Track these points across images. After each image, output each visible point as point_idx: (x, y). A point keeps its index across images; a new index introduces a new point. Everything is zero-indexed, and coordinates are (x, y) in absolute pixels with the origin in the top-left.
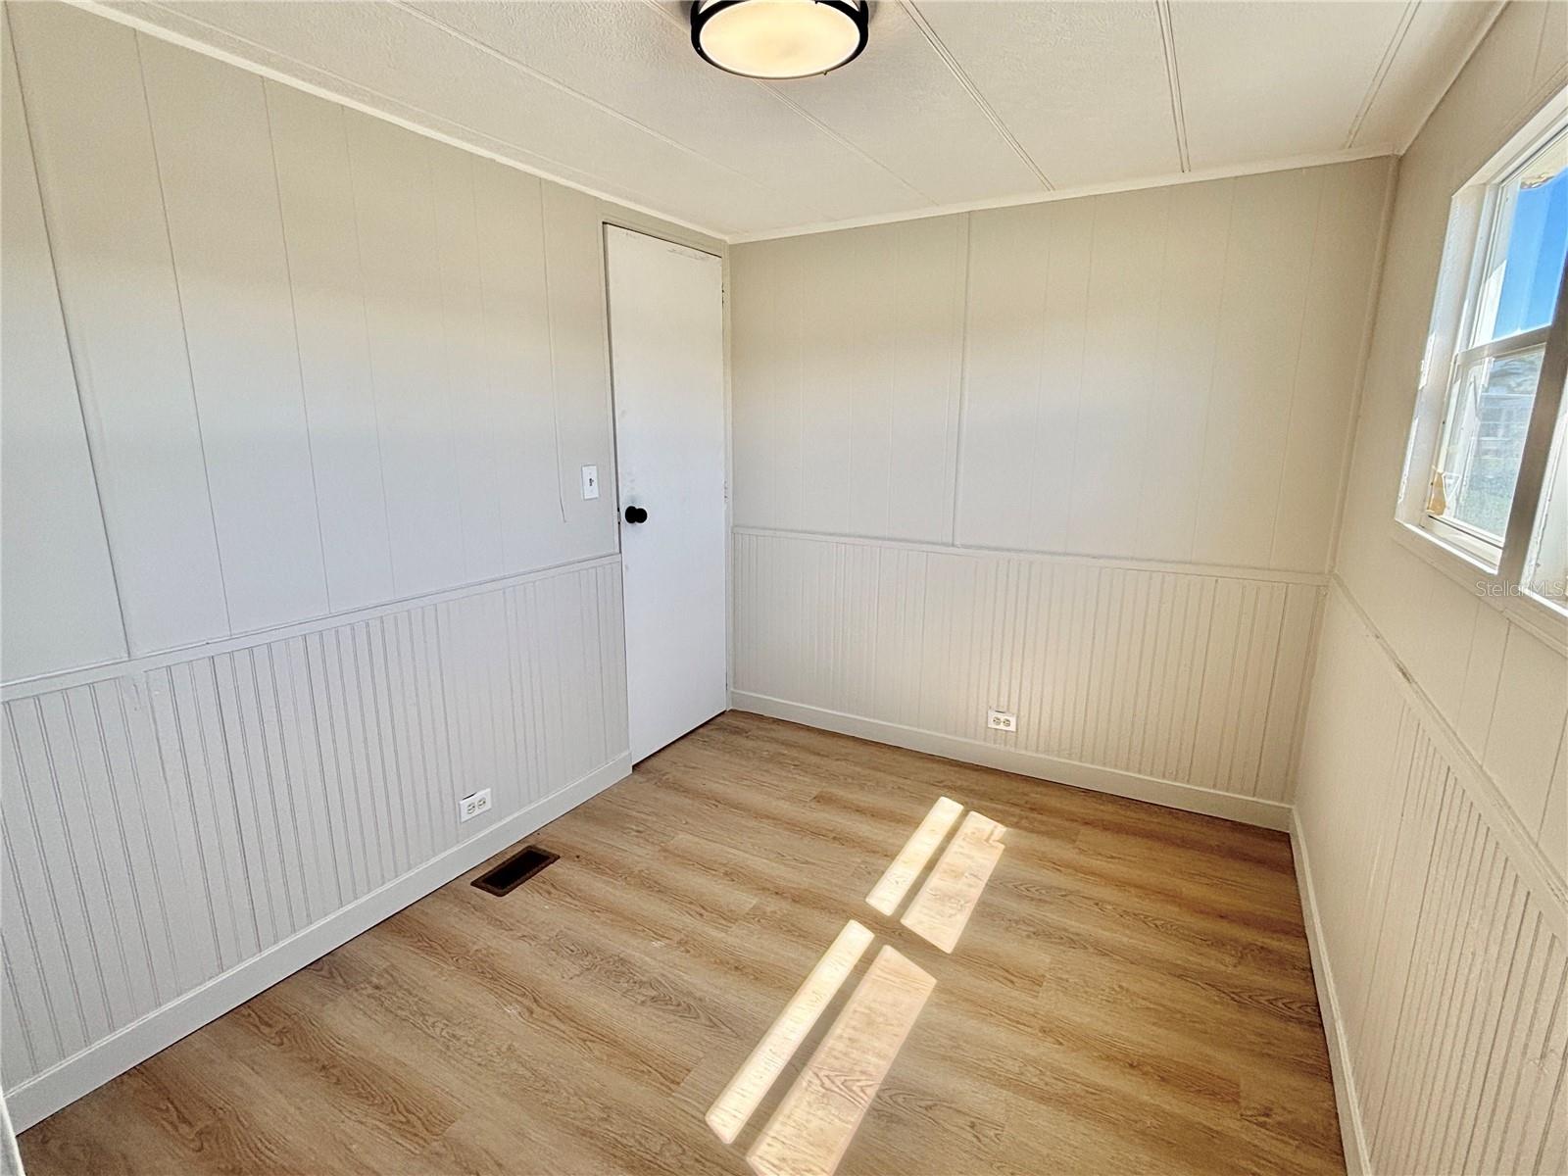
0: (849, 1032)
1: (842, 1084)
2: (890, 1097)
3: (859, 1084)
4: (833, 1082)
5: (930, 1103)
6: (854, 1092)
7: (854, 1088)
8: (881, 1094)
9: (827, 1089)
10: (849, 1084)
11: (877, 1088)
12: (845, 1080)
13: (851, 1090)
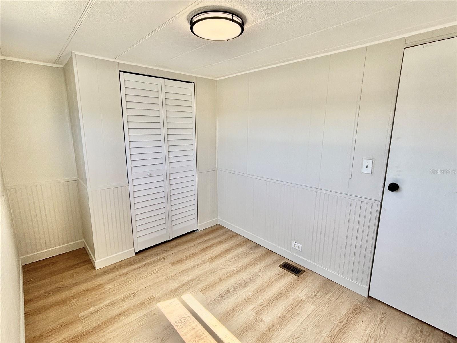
0: (197, 329)
1: (181, 322)
2: (171, 331)
3: (179, 325)
4: (183, 320)
5: (163, 340)
6: (177, 323)
7: (179, 324)
8: (174, 329)
9: (182, 318)
10: (181, 323)
11: (176, 329)
12: (182, 323)
13: (179, 323)
